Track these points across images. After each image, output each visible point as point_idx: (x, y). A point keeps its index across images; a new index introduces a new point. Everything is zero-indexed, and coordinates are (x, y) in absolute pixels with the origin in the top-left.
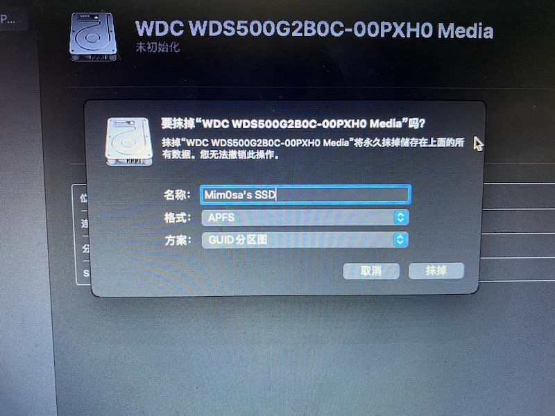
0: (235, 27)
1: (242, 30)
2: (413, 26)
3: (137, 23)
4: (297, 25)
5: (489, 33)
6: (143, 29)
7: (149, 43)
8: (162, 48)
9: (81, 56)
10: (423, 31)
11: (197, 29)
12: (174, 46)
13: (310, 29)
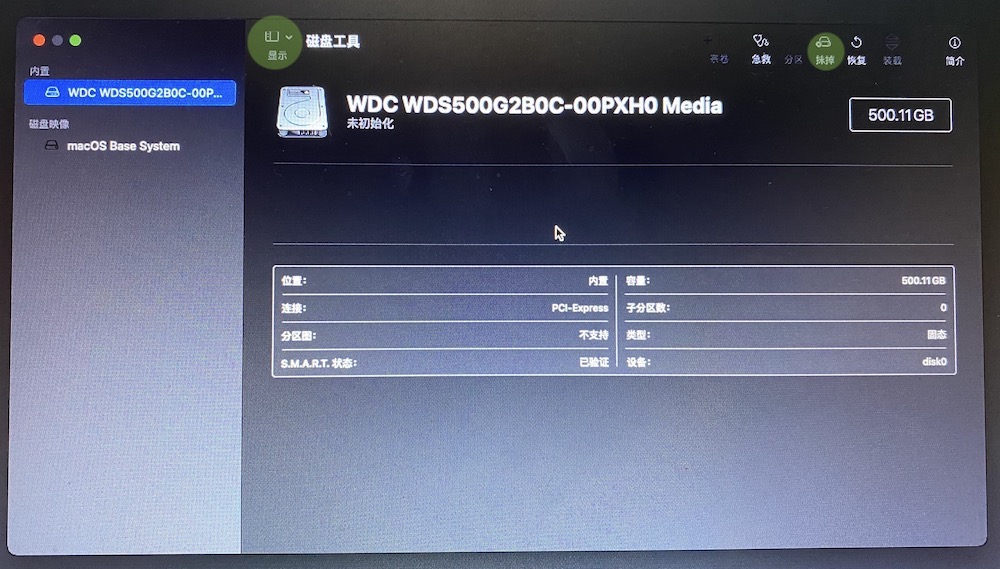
0: (451, 104)
1: (459, 107)
2: (637, 101)
3: (349, 98)
4: (515, 102)
5: (717, 108)
6: (355, 103)
7: (361, 119)
8: (375, 124)
9: (290, 133)
10: (646, 105)
11: (412, 105)
12: (388, 123)
13: (528, 105)
